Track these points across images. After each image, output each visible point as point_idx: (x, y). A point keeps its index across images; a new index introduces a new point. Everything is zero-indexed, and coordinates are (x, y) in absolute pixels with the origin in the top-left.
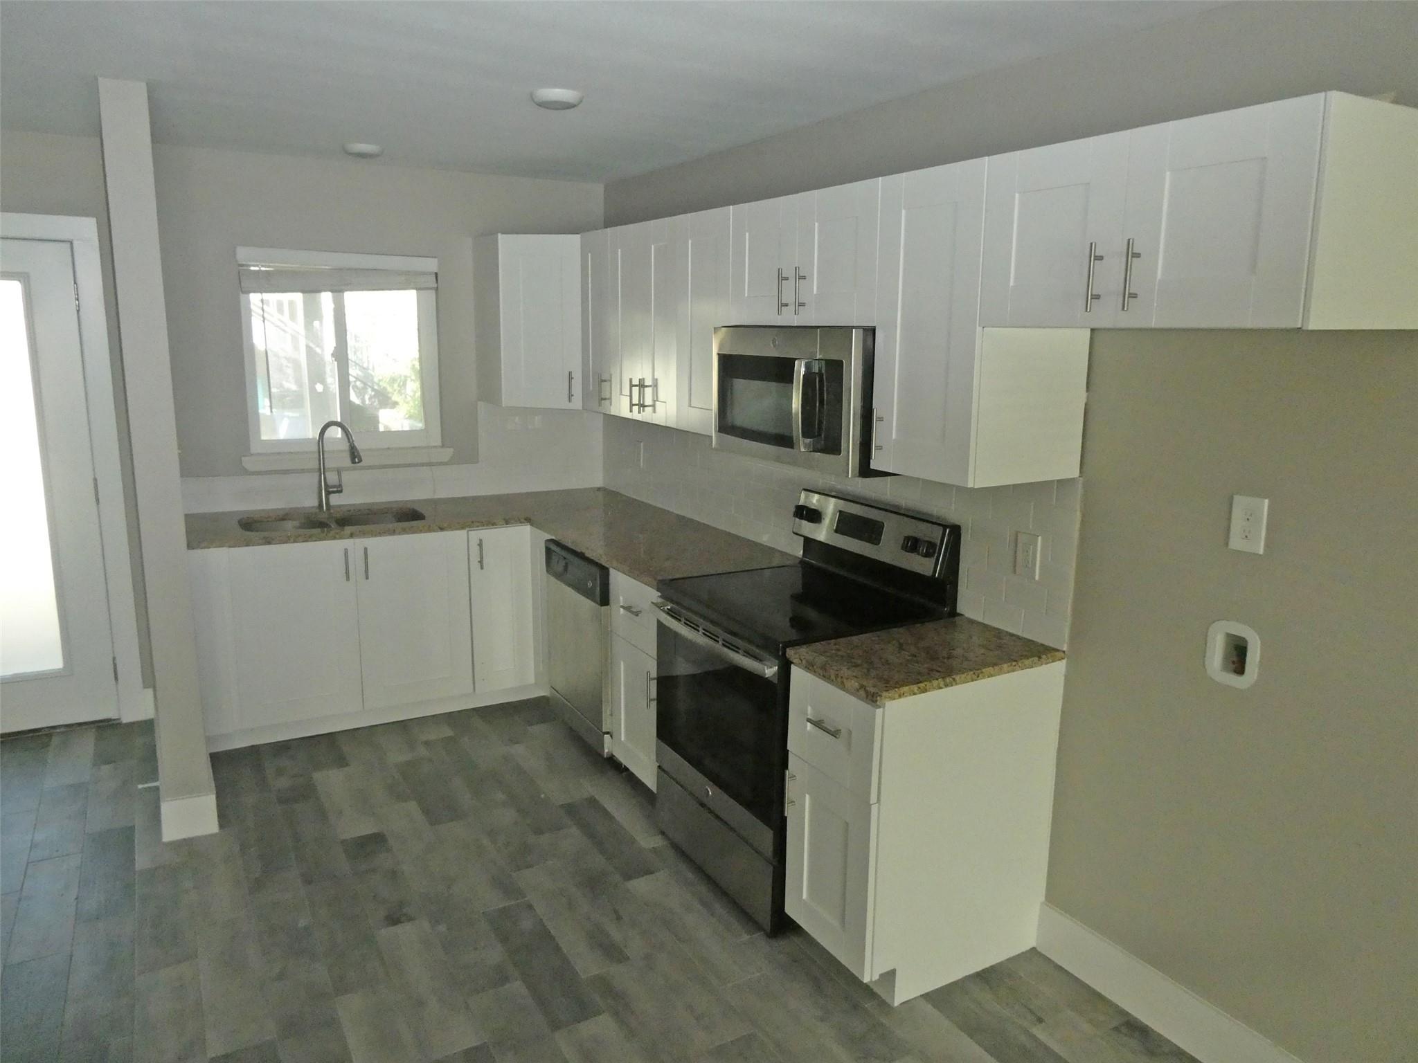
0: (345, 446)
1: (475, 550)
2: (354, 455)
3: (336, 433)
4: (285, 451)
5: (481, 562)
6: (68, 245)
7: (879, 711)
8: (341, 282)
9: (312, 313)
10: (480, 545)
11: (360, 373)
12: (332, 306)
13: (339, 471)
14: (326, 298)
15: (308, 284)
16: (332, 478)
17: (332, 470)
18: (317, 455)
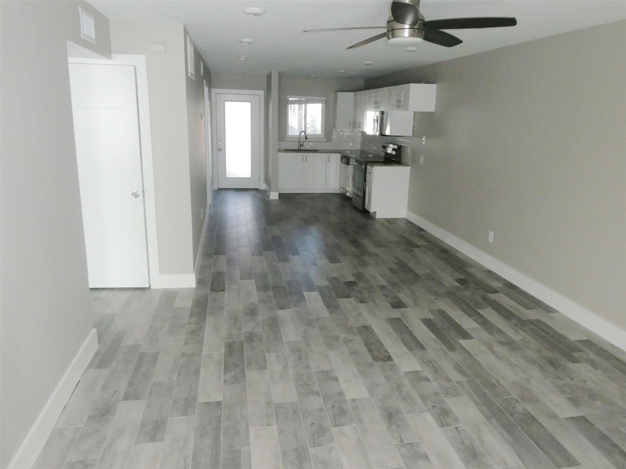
0: (305, 137)
1: (328, 158)
2: (306, 138)
3: (303, 133)
4: (293, 137)
5: (329, 160)
6: (259, 96)
7: (373, 168)
8: (306, 102)
9: (300, 109)
10: (329, 157)
11: (313, 129)
12: (304, 108)
13: (303, 142)
14: (303, 105)
15: (299, 102)
16: (302, 143)
17: (302, 142)
18: (299, 138)
